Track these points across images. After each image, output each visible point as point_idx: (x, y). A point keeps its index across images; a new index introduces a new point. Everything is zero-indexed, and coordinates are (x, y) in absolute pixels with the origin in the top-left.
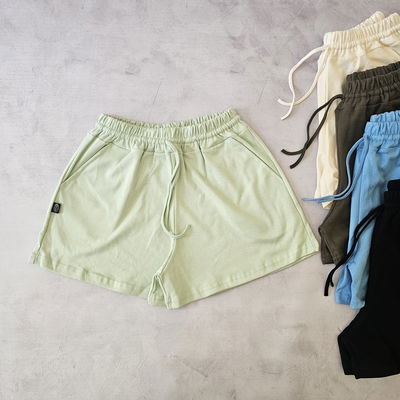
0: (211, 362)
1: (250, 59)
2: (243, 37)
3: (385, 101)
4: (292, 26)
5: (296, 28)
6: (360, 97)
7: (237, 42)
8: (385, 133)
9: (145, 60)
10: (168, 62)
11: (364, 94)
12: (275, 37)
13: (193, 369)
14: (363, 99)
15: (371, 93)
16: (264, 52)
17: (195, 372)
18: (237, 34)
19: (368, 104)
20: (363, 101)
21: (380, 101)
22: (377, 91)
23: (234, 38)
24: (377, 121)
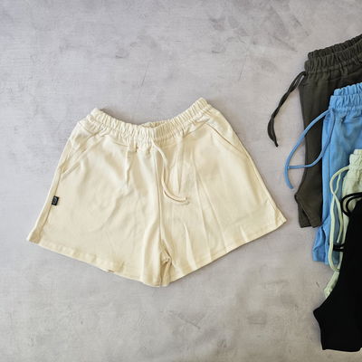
0: (204, 316)
1: (230, 39)
2: (222, 19)
3: (345, 74)
4: (268, 7)
5: (271, 8)
6: (322, 73)
7: (217, 24)
8: (348, 105)
9: (133, 44)
10: (154, 45)
11: (326, 70)
12: (253, 18)
13: (187, 322)
14: (324, 74)
15: (332, 68)
16: (243, 32)
17: (189, 324)
18: (217, 17)
19: (329, 79)
20: (325, 77)
21: (340, 75)
22: (336, 66)
23: (214, 20)
24: (340, 94)
